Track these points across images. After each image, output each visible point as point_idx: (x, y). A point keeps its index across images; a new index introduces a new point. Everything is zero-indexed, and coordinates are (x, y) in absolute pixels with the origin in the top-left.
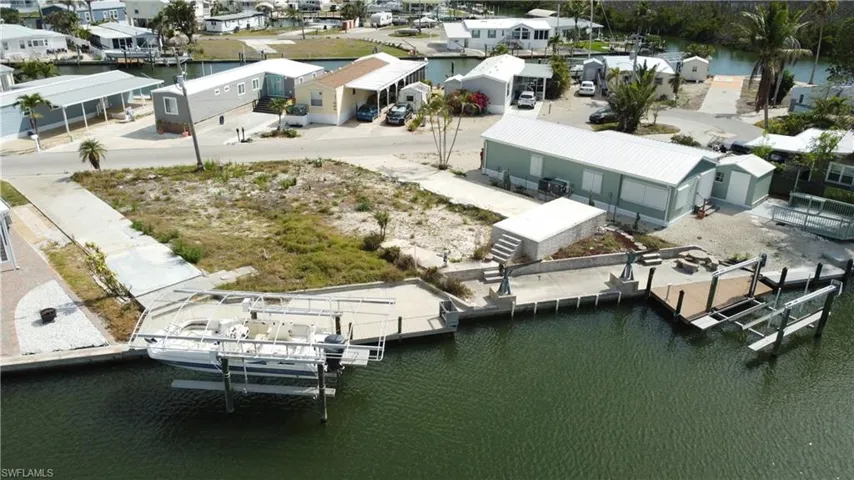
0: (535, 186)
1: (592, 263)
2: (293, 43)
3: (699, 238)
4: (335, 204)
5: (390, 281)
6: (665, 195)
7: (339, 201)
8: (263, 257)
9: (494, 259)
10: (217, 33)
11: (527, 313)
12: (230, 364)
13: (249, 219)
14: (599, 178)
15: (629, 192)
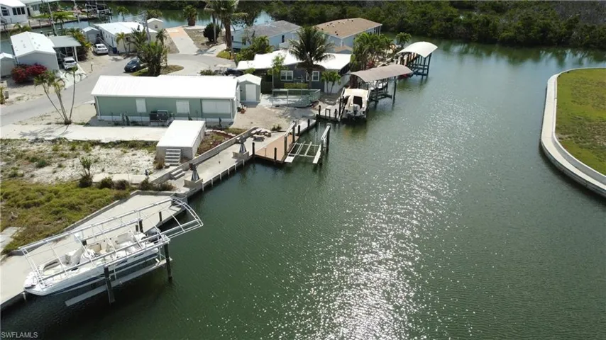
0: (147, 119)
1: (218, 151)
3: (252, 123)
4: (16, 169)
5: (122, 198)
6: (229, 104)
7: (15, 166)
9: (171, 165)
11: (210, 186)
12: (110, 270)
14: (187, 103)
15: (207, 108)
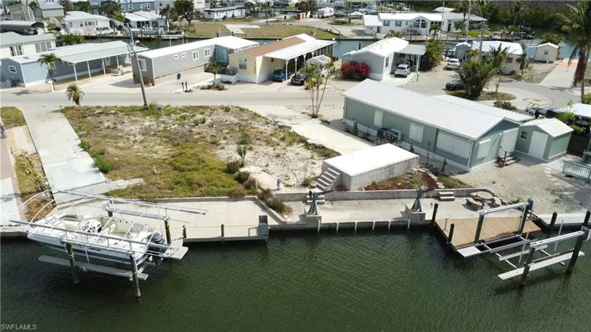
1: (396, 195)
2: (258, 27)
3: (494, 183)
4: (225, 138)
5: (234, 196)
7: (228, 136)
8: (153, 172)
9: (318, 186)
10: (211, 20)
11: (330, 230)
13: (160, 145)
14: (421, 130)
15: (443, 142)
